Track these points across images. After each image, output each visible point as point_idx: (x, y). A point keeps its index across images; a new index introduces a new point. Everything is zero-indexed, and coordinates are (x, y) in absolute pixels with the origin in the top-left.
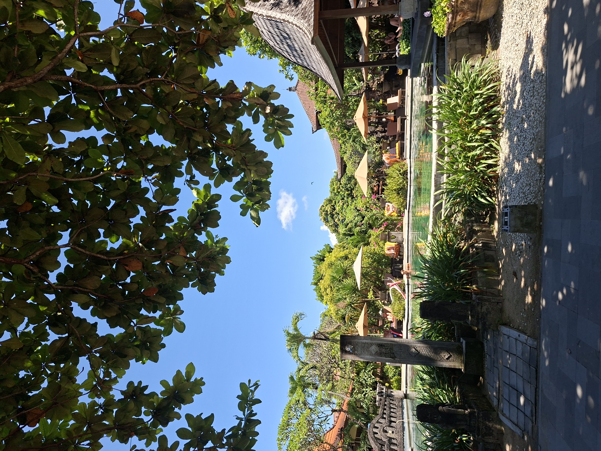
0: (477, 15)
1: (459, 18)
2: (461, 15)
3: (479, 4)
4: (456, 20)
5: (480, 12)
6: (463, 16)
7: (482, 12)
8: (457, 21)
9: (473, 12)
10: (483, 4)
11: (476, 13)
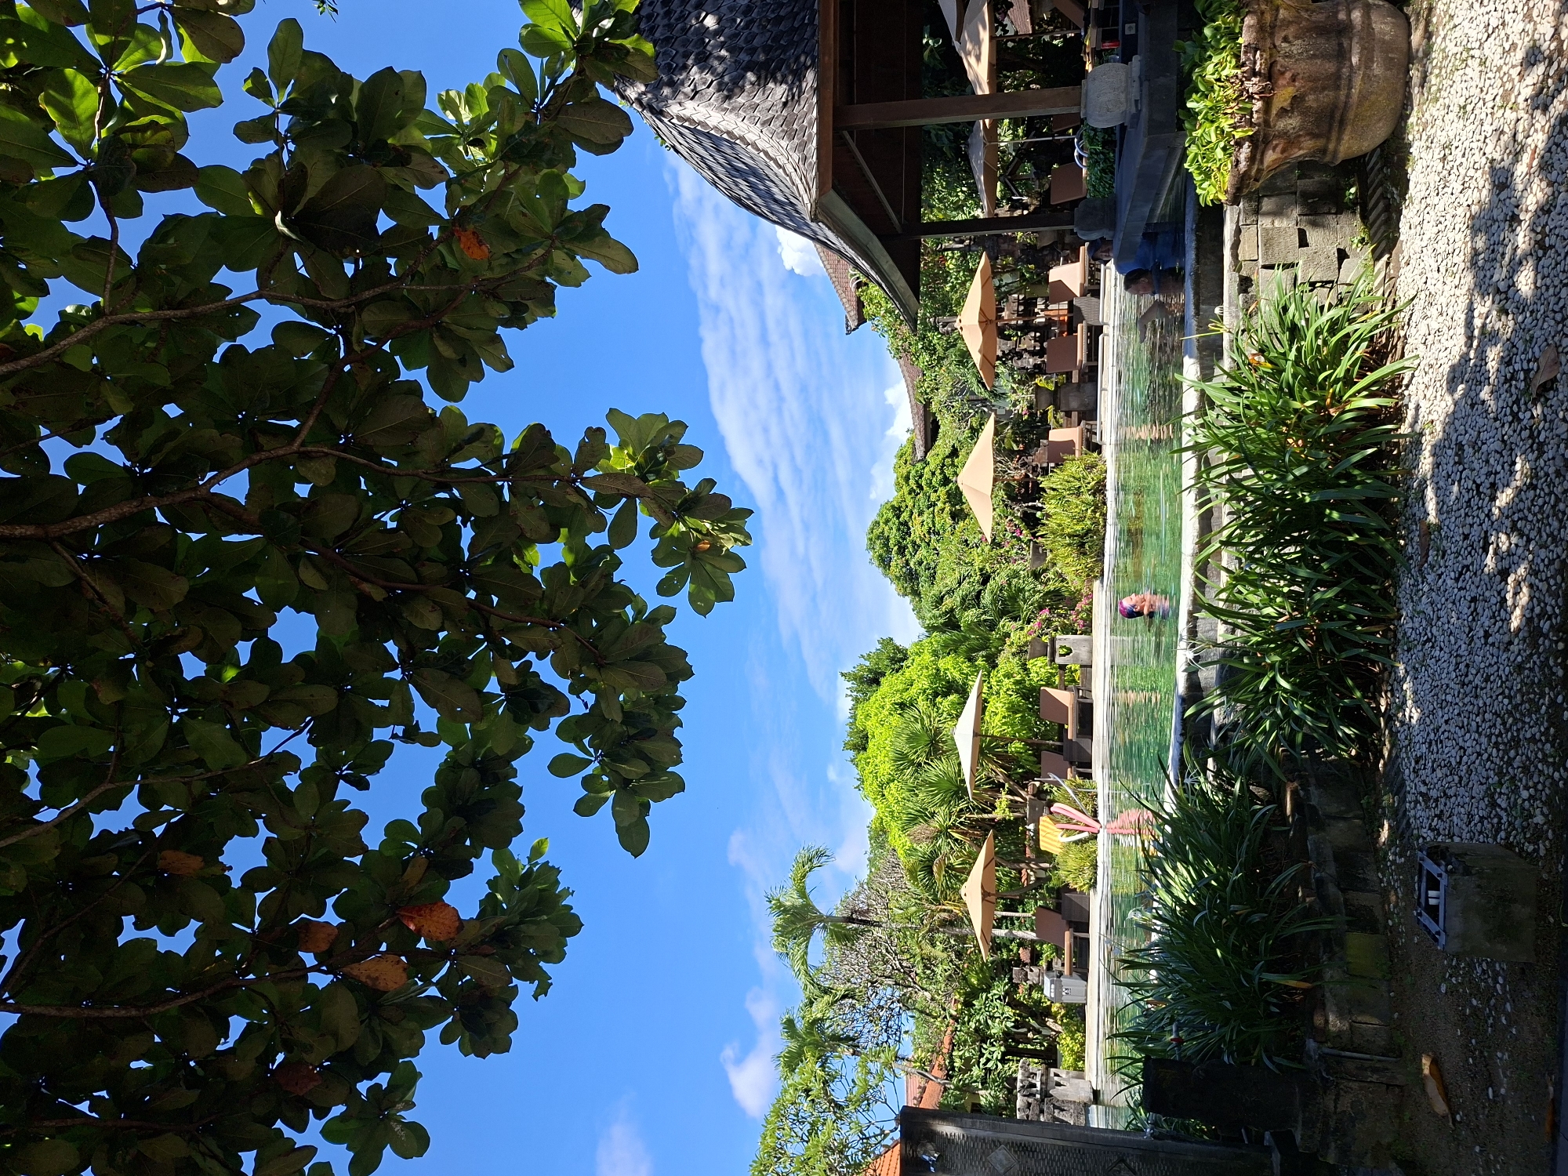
0: (1331, 146)
1: (1271, 157)
2: (1279, 149)
3: (1337, 116)
4: (1262, 161)
5: (1339, 140)
6: (1283, 151)
7: (1346, 137)
8: (1266, 164)
9: (1314, 136)
10: (1351, 115)
11: (1328, 139)
